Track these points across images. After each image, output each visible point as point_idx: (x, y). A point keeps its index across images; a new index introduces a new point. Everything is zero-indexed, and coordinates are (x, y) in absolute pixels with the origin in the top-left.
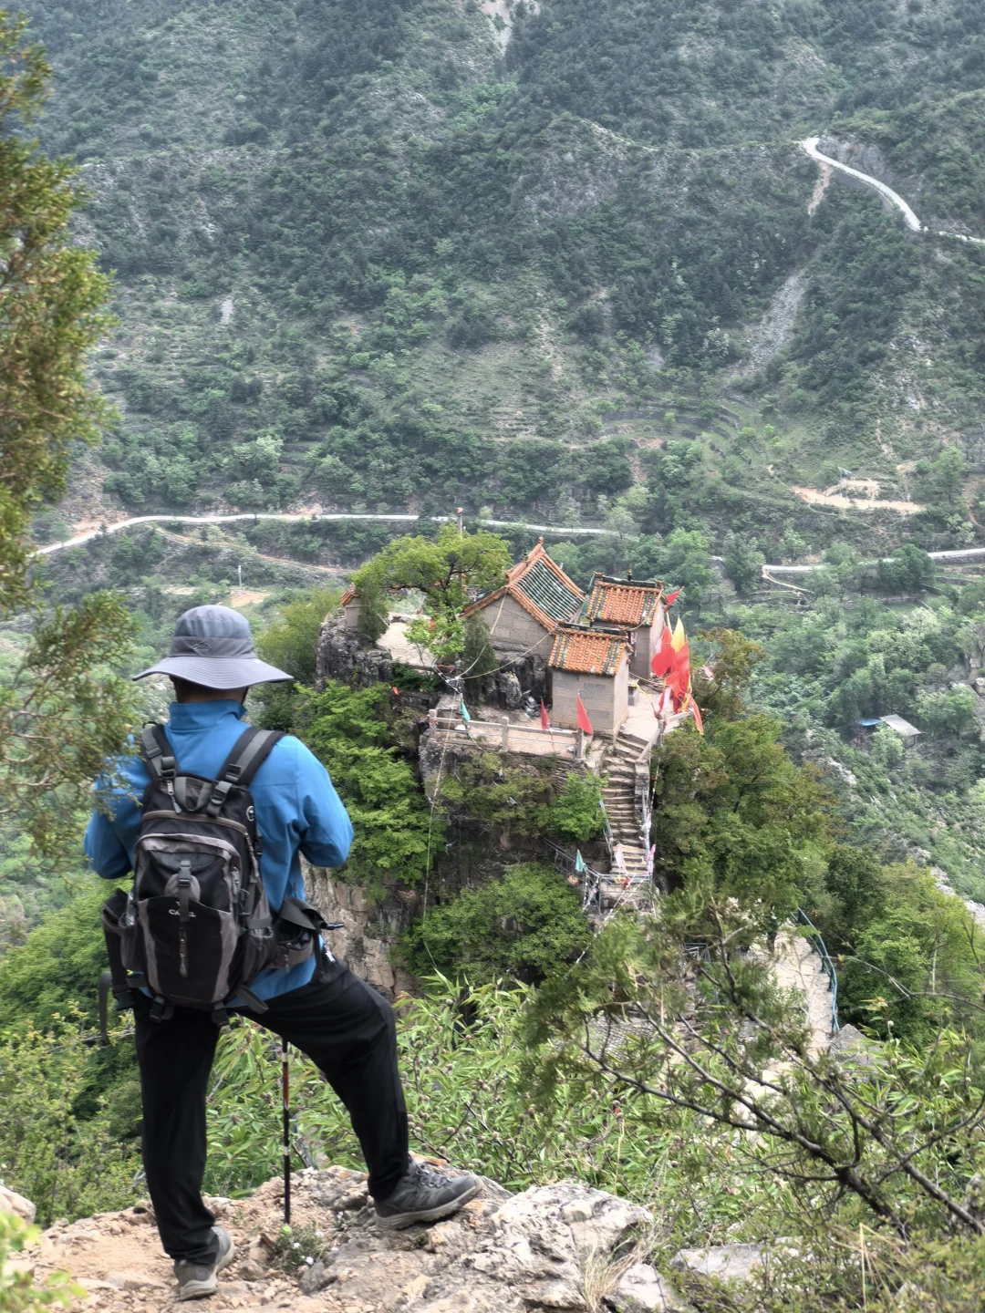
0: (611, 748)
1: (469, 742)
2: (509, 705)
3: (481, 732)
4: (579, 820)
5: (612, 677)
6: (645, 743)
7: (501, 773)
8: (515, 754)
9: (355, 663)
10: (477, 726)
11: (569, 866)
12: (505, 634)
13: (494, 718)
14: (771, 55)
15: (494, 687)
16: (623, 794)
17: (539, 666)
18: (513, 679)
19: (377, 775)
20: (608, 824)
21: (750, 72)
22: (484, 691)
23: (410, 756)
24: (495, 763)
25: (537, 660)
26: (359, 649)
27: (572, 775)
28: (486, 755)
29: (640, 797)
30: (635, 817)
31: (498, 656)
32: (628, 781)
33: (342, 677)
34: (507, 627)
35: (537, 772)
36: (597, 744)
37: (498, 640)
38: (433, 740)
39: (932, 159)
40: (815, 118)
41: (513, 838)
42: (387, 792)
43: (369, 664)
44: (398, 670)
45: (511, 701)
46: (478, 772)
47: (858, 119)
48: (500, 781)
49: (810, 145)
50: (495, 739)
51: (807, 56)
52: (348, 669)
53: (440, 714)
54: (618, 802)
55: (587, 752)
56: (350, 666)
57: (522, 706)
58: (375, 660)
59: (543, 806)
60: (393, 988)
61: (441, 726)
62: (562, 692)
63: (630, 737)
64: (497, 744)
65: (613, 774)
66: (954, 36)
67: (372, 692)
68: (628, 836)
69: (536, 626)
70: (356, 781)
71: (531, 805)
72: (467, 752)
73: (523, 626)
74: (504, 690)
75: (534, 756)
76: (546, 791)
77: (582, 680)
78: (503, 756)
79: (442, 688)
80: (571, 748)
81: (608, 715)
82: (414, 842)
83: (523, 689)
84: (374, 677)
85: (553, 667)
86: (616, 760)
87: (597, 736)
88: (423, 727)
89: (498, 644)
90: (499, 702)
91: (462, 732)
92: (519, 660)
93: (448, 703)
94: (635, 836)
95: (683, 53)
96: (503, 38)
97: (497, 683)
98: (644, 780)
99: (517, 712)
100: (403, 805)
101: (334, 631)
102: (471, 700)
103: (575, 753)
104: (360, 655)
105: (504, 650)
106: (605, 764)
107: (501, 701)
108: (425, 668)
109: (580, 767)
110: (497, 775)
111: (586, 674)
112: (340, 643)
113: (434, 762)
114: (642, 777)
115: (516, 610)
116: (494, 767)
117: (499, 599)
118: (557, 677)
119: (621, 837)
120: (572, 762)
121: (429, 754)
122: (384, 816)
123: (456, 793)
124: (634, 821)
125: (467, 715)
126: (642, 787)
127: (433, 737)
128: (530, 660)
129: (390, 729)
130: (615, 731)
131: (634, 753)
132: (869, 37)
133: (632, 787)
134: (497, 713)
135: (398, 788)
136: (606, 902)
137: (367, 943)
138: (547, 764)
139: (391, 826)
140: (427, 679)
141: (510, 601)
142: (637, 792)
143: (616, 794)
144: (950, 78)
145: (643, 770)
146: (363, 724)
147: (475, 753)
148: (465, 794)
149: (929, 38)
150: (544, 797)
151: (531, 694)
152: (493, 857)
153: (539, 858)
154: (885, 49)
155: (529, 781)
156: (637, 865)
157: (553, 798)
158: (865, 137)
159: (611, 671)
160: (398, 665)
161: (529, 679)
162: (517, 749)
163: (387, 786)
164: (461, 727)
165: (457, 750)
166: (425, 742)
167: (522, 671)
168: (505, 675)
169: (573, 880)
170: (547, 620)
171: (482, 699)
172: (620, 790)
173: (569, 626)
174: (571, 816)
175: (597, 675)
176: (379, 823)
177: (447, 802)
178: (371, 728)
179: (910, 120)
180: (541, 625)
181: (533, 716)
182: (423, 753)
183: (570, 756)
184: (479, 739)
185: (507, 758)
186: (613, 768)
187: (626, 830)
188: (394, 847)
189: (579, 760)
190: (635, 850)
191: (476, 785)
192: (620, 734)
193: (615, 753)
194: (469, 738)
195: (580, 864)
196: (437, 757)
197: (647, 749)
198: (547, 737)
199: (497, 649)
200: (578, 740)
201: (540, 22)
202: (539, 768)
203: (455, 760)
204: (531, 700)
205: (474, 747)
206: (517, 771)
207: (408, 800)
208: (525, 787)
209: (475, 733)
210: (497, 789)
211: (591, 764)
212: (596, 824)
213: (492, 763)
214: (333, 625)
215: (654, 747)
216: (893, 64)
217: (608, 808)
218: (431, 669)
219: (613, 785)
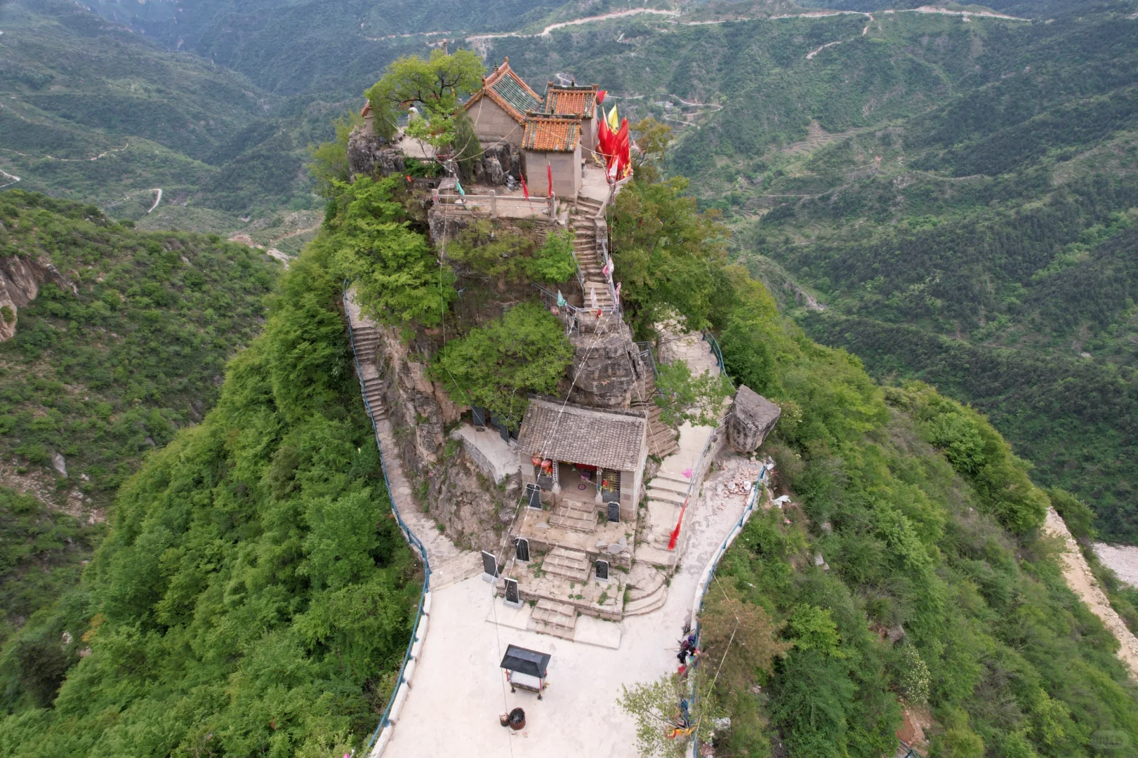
0: (574, 208)
1: (466, 212)
2: (495, 182)
3: (475, 203)
4: (558, 268)
5: (571, 152)
6: (601, 203)
7: (493, 235)
8: (503, 219)
9: (375, 159)
10: (471, 199)
11: (553, 302)
12: (486, 128)
13: (485, 193)
14: (547, 56)
15: (482, 169)
16: (587, 243)
17: (514, 151)
18: (496, 162)
19: (394, 246)
20: (580, 267)
21: (542, 60)
22: (474, 172)
23: (420, 228)
24: (487, 227)
25: (512, 147)
26: (378, 149)
27: (549, 233)
28: (480, 221)
29: (600, 245)
30: (598, 259)
31: (482, 146)
32: (589, 233)
33: (367, 171)
34: (488, 123)
35: (521, 232)
36: (564, 206)
37: (482, 134)
38: (437, 213)
39: (586, 76)
40: (558, 70)
41: (507, 283)
42: (405, 257)
43: (386, 160)
44: (408, 163)
45: (495, 179)
46: (474, 235)
47: (568, 68)
48: (493, 241)
49: (558, 75)
50: (486, 208)
51: (555, 56)
52: (371, 166)
53: (441, 192)
54: (583, 250)
55: (558, 212)
56: (372, 163)
57: (505, 183)
58: (390, 156)
59: (528, 259)
60: (434, 392)
61: (443, 201)
62: (535, 169)
63: (587, 199)
64: (488, 212)
65: (577, 228)
66: (587, 49)
67: (389, 181)
68: (594, 275)
69: (509, 119)
70: (378, 251)
71: (520, 258)
72: (465, 220)
73: (500, 120)
74: (489, 171)
75: (518, 219)
76: (530, 247)
77: (549, 156)
78: (493, 221)
79: (442, 172)
80: (545, 211)
81: (570, 184)
82: (430, 297)
83: (505, 170)
84: (391, 170)
85: (526, 149)
86: (579, 218)
87: (563, 200)
88: (430, 203)
89: (483, 137)
90: (487, 181)
91: (460, 205)
92: (499, 148)
93: (447, 183)
94: (600, 274)
95: (527, 56)
96: (485, 56)
97: (484, 167)
98: (603, 231)
99: (501, 187)
100: (419, 267)
101: (358, 137)
102: (464, 180)
103: (549, 214)
104: (378, 153)
105: (487, 141)
106: (571, 221)
107: (487, 180)
108: (428, 159)
109: (555, 226)
110: (489, 236)
111: (552, 152)
112: (362, 146)
113: (440, 231)
114: (602, 229)
115: (493, 108)
116: (487, 231)
117: (478, 101)
118: (529, 157)
119: (588, 276)
120: (548, 221)
121: (436, 224)
122: (404, 278)
123: (459, 254)
124: (597, 263)
125: (462, 191)
126: (601, 237)
127: (438, 211)
128: (507, 147)
129: (404, 207)
130: (576, 195)
131: (591, 211)
132: (568, 50)
133: (593, 237)
134: (486, 189)
135: (413, 253)
136: (583, 328)
137: (410, 364)
138: (528, 225)
139: (409, 285)
140: (430, 167)
141: (487, 101)
142: (598, 241)
143: (581, 244)
144: (588, 58)
145: (601, 224)
146: (382, 205)
147: (471, 221)
148: (466, 253)
149: (582, 50)
150: (528, 251)
151: (510, 174)
152: (494, 298)
153: (529, 296)
154: (572, 53)
155: (516, 240)
156: (603, 297)
157: (535, 251)
158: (570, 73)
159: (571, 148)
160: (409, 159)
161: (508, 163)
162: (504, 215)
163: (403, 253)
164: (459, 202)
165: (457, 219)
166: (431, 214)
167: (503, 155)
168: (489, 159)
169: (554, 310)
170: (517, 114)
171: (473, 178)
172: (584, 240)
173: (535, 115)
174: (552, 266)
175: (561, 152)
176: (399, 284)
177: (452, 262)
178: (389, 208)
179: (580, 68)
180: (513, 118)
181: (513, 190)
182: (432, 223)
183: (545, 217)
184: (474, 209)
185: (497, 222)
186: (577, 224)
187: (592, 271)
188: (415, 302)
189: (553, 219)
190: (600, 285)
191: (475, 246)
192: (579, 198)
193: (577, 213)
194: (465, 209)
195: (560, 299)
196: (443, 226)
197: (602, 208)
198: (526, 204)
199: (482, 141)
200: (551, 204)
201: (493, 51)
202: (522, 228)
203: (456, 227)
204: (511, 177)
205: (470, 216)
206: (506, 232)
207: (422, 263)
208: (513, 245)
209: (470, 205)
210: (491, 248)
211: (562, 222)
212: (572, 270)
213: (485, 228)
214: (357, 133)
215: (608, 205)
216: (575, 57)
217: (579, 256)
218: (432, 159)
219: (579, 236)
